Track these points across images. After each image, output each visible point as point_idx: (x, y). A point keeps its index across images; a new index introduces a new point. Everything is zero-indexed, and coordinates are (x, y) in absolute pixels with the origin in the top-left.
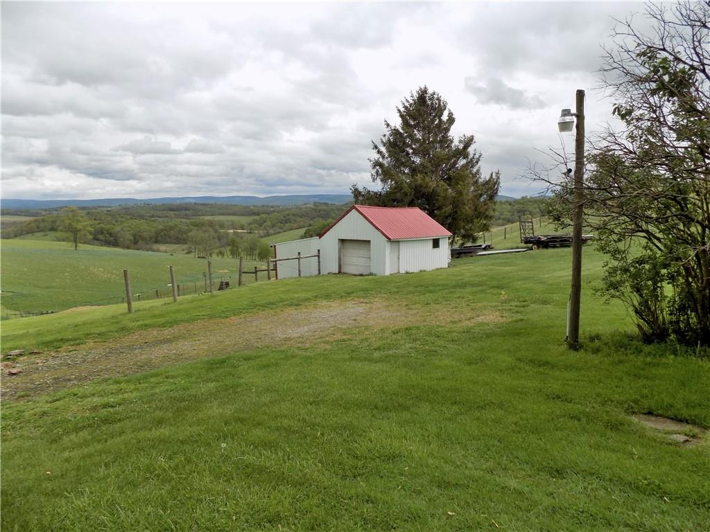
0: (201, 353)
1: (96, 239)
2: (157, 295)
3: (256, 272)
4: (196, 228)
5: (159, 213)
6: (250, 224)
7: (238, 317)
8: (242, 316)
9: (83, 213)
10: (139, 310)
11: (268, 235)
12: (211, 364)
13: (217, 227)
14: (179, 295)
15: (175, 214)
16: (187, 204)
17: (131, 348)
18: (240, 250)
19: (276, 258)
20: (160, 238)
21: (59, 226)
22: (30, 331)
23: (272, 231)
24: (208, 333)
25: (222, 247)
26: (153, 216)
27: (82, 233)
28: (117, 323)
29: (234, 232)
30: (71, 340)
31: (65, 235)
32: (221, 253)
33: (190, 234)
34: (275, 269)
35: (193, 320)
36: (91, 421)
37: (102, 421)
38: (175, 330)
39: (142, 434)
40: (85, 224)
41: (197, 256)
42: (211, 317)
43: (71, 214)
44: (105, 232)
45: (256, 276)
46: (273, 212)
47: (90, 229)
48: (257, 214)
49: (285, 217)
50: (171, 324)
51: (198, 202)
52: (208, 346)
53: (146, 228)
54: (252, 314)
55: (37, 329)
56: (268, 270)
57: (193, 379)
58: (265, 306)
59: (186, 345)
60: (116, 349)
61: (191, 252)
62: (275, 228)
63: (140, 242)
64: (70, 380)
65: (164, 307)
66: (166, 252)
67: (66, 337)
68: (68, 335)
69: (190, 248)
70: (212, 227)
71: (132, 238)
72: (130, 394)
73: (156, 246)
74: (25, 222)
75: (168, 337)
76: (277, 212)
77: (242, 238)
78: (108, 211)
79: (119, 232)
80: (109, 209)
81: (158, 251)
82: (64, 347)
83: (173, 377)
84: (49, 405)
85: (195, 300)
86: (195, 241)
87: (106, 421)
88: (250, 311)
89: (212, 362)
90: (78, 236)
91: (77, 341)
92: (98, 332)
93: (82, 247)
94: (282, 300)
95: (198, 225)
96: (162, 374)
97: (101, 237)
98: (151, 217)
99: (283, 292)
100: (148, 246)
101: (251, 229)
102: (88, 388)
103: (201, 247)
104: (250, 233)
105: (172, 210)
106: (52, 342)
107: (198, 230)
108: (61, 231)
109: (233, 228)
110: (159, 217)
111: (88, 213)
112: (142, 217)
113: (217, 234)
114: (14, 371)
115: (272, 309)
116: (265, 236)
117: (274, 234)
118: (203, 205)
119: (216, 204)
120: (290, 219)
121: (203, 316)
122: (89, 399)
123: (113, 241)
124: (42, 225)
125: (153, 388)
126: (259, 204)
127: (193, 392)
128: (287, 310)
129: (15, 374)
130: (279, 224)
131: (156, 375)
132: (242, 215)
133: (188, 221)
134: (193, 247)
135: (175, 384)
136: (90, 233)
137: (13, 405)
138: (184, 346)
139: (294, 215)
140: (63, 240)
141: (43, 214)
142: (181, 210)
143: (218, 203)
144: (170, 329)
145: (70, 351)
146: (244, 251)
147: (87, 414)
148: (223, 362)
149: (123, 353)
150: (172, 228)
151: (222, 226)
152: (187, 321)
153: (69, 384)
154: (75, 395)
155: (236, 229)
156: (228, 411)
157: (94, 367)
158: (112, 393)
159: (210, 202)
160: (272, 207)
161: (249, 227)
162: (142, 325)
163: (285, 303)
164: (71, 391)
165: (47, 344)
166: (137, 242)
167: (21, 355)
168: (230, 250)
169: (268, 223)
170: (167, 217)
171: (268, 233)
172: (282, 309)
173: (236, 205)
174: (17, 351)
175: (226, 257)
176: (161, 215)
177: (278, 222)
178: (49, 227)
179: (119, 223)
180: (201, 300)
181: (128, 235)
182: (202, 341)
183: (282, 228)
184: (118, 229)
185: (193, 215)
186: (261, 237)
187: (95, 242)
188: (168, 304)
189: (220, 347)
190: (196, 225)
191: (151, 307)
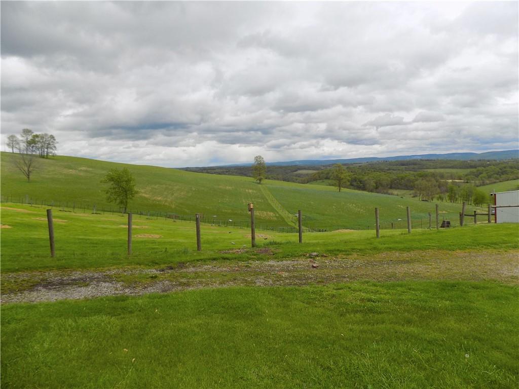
0: (434, 274)
1: (352, 185)
2: (392, 227)
3: (475, 215)
4: (421, 178)
5: (395, 167)
6: (466, 175)
7: (464, 251)
8: (467, 251)
9: (345, 167)
10: (384, 237)
11: (484, 184)
12: (443, 286)
13: (438, 178)
14: (412, 228)
15: (406, 168)
16: (415, 160)
17: (381, 262)
18: (457, 196)
19: (495, 205)
20: (394, 185)
21: (331, 176)
22: (320, 241)
23: (488, 182)
24: (438, 261)
25: (441, 193)
26: (389, 169)
27: (344, 180)
28: (371, 244)
29: (452, 182)
30: (343, 251)
31: (334, 182)
32: (441, 198)
33: (416, 183)
34: (495, 214)
35: (425, 249)
36: (362, 308)
37: (369, 310)
38: (412, 254)
39: (398, 328)
40: (346, 175)
41: (421, 199)
42: (440, 248)
43: (338, 168)
44: (358, 180)
45: (475, 218)
46: (489, 165)
47: (348, 178)
48: (475, 167)
49: (501, 169)
50: (409, 249)
51: (423, 158)
52: (439, 271)
53: (385, 178)
54: (476, 251)
55: (324, 241)
56: (488, 215)
57: (430, 295)
58: (488, 245)
59: (421, 267)
60: (372, 262)
61: (417, 196)
62: (492, 179)
63: (380, 188)
64: (345, 277)
65: (402, 236)
66: (397, 195)
67: (340, 249)
68: (342, 248)
69: (416, 193)
70: (434, 177)
71: (375, 185)
72: (384, 295)
73: (390, 191)
74: (313, 174)
75: (407, 259)
76: (494, 165)
77: (459, 187)
78: (360, 166)
79: (366, 180)
80: (360, 165)
81: (392, 194)
82: (340, 255)
83: (414, 290)
84: (335, 291)
85: (425, 234)
86: (421, 188)
87: (371, 310)
88: (473, 247)
89: (444, 284)
90: (342, 183)
91: (347, 253)
92: (359, 248)
93: (343, 190)
94: (505, 242)
95: (424, 176)
96: (405, 285)
97: (355, 184)
98: (388, 170)
99: (506, 235)
100: (385, 191)
101: (468, 180)
102: (356, 285)
103: (424, 192)
104: (467, 182)
105: (403, 165)
106: (333, 251)
107: (423, 179)
108: (332, 179)
109: (452, 179)
110: (393, 170)
111: (347, 168)
112: (382, 170)
113: (438, 183)
114: (315, 265)
115: (495, 248)
116: (480, 185)
117: (490, 184)
118: (428, 160)
119: (438, 160)
120: (506, 171)
121: (433, 246)
122: (358, 293)
123: (362, 186)
124: (321, 175)
125: (400, 295)
126: (476, 159)
127: (433, 305)
128: (511, 251)
129: (315, 267)
130: (495, 175)
131: (401, 286)
132: (460, 168)
133: (415, 173)
134: (419, 192)
135: (417, 295)
136: (348, 181)
137: (316, 286)
138: (419, 268)
139: (511, 168)
140: (333, 185)
141: (322, 168)
142: (410, 164)
143: (440, 159)
144: (408, 253)
145: (343, 259)
146: (460, 197)
147: (358, 303)
148: (453, 286)
149: (376, 265)
150: (402, 178)
151: (442, 176)
152: (420, 249)
153: (345, 280)
154: (349, 288)
155: (454, 179)
156: (465, 328)
157: (359, 272)
158: (372, 292)
159: (433, 158)
160: (489, 161)
161: (466, 177)
162: (388, 248)
163: (509, 245)
164: (347, 285)
165: (330, 251)
166: (378, 187)
167: (317, 256)
168: (448, 196)
169: (484, 175)
170: (399, 170)
171: (483, 183)
172: (506, 250)
173: (455, 160)
174: (315, 253)
175: (444, 201)
176: (395, 169)
177: (494, 174)
178: (325, 177)
179: (367, 174)
180: (430, 234)
181: (372, 182)
182: (434, 266)
183: (498, 179)
184: (366, 178)
185: (419, 168)
186: (477, 186)
187: (352, 187)
188: (404, 234)
189: (449, 273)
190: (421, 176)
191: (393, 235)
